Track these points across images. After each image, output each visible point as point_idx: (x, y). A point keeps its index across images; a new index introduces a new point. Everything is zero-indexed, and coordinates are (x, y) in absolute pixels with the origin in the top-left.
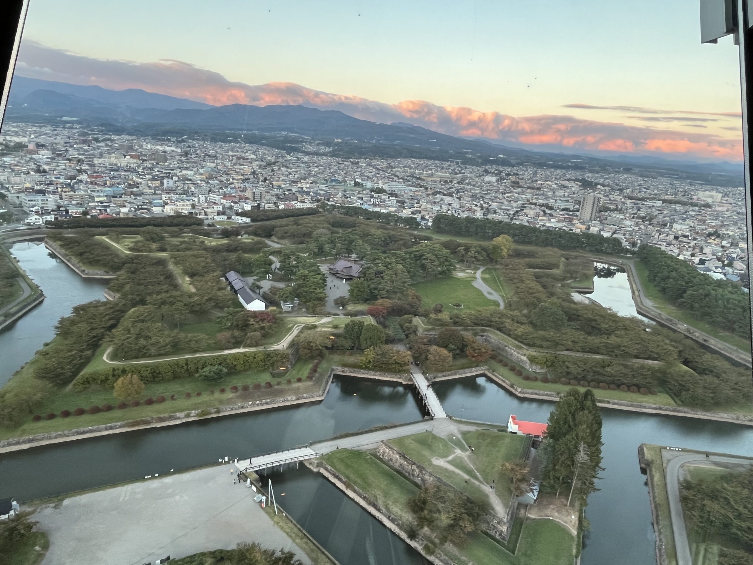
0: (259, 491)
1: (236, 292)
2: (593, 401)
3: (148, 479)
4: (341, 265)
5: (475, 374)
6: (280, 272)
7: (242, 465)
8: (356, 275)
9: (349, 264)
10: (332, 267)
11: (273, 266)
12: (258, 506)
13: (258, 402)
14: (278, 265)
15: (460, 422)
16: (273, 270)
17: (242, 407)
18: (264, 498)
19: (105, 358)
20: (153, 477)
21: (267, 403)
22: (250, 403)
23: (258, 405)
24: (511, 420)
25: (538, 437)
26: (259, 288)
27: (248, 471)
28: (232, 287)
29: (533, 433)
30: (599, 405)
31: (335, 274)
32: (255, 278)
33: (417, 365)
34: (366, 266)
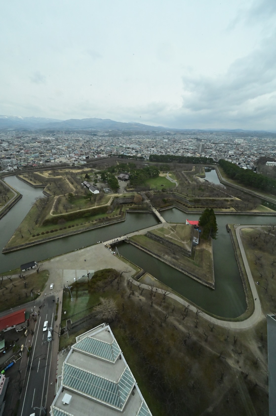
0: (112, 251)
1: (88, 188)
2: (213, 212)
3: (76, 251)
4: (121, 175)
5: (172, 207)
6: (101, 180)
7: (105, 243)
8: (127, 178)
9: (124, 175)
10: (118, 176)
11: (99, 178)
12: (113, 255)
13: (105, 223)
14: (100, 177)
15: (171, 223)
16: (99, 179)
17: (100, 226)
18: (115, 252)
19: (51, 214)
20: (77, 250)
21: (108, 223)
22: (102, 224)
23: (105, 224)
24: (187, 221)
25: (196, 225)
26: (96, 186)
27: (107, 245)
28: (86, 186)
29: (194, 224)
30: (215, 213)
31: (120, 178)
32: (94, 182)
33: (153, 206)
34: (130, 175)
